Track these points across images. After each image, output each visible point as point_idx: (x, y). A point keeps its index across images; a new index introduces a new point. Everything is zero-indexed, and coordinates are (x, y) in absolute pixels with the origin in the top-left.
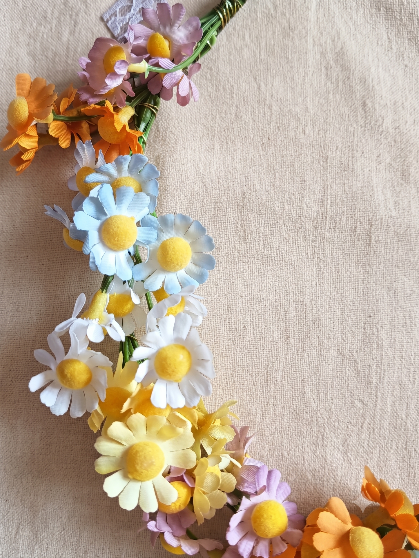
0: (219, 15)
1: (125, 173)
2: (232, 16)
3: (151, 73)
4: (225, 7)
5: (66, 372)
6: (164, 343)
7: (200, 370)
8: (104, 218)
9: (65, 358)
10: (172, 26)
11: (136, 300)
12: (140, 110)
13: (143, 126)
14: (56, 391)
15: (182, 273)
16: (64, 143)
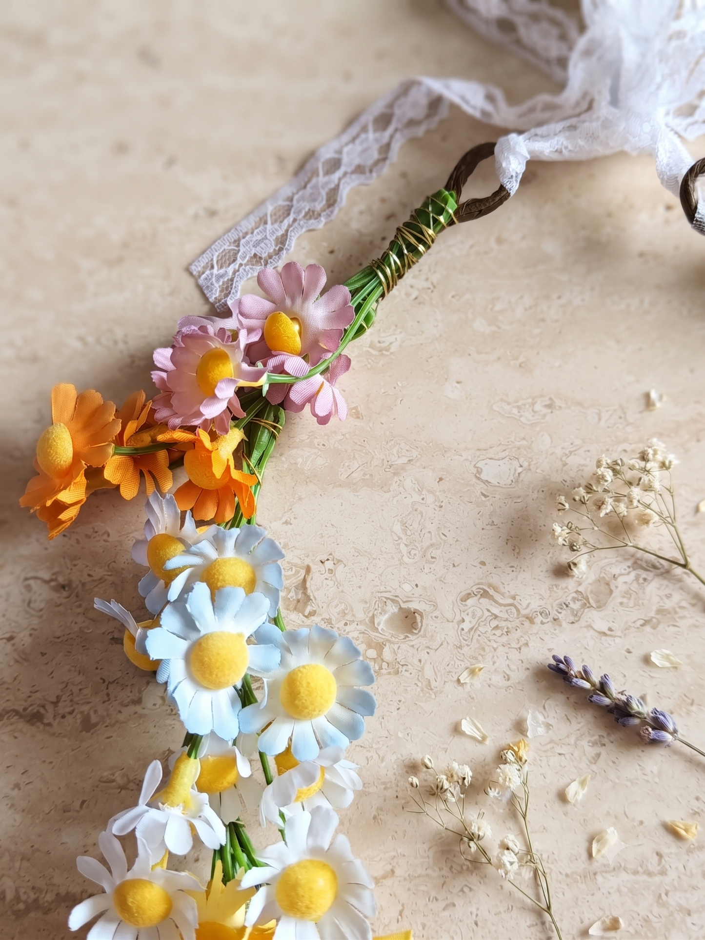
0: (379, 277)
1: (230, 551)
2: (400, 276)
3: (272, 386)
4: (390, 266)
5: (130, 900)
6: (292, 859)
7: (353, 901)
8: (194, 636)
9: (129, 876)
10: (305, 299)
11: (244, 769)
12: (251, 431)
13: (256, 455)
14: (113, 927)
15: (321, 721)
16: (128, 492)
